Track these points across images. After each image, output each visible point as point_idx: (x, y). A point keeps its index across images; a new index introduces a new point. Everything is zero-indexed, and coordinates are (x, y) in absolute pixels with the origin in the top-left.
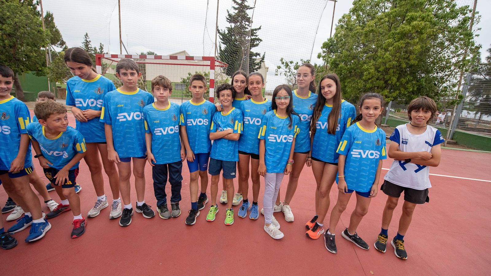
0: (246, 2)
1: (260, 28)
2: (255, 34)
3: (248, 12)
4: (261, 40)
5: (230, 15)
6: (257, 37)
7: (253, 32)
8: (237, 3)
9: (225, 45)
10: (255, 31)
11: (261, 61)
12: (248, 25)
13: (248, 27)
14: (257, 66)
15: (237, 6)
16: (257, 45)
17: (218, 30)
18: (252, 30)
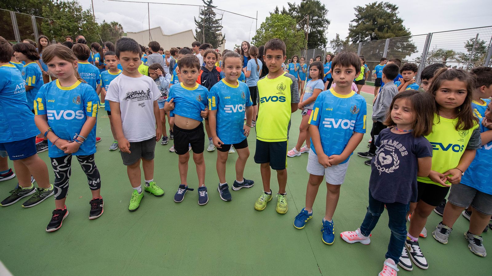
0: (212, 4)
1: (221, 19)
2: (218, 23)
3: (213, 9)
4: (222, 27)
5: (202, 12)
6: (220, 25)
7: (216, 21)
8: (206, 4)
9: (200, 30)
10: (218, 21)
11: (223, 39)
12: (214, 17)
13: (214, 18)
14: (220, 43)
15: (206, 6)
16: (220, 30)
17: (195, 21)
18: (216, 20)
